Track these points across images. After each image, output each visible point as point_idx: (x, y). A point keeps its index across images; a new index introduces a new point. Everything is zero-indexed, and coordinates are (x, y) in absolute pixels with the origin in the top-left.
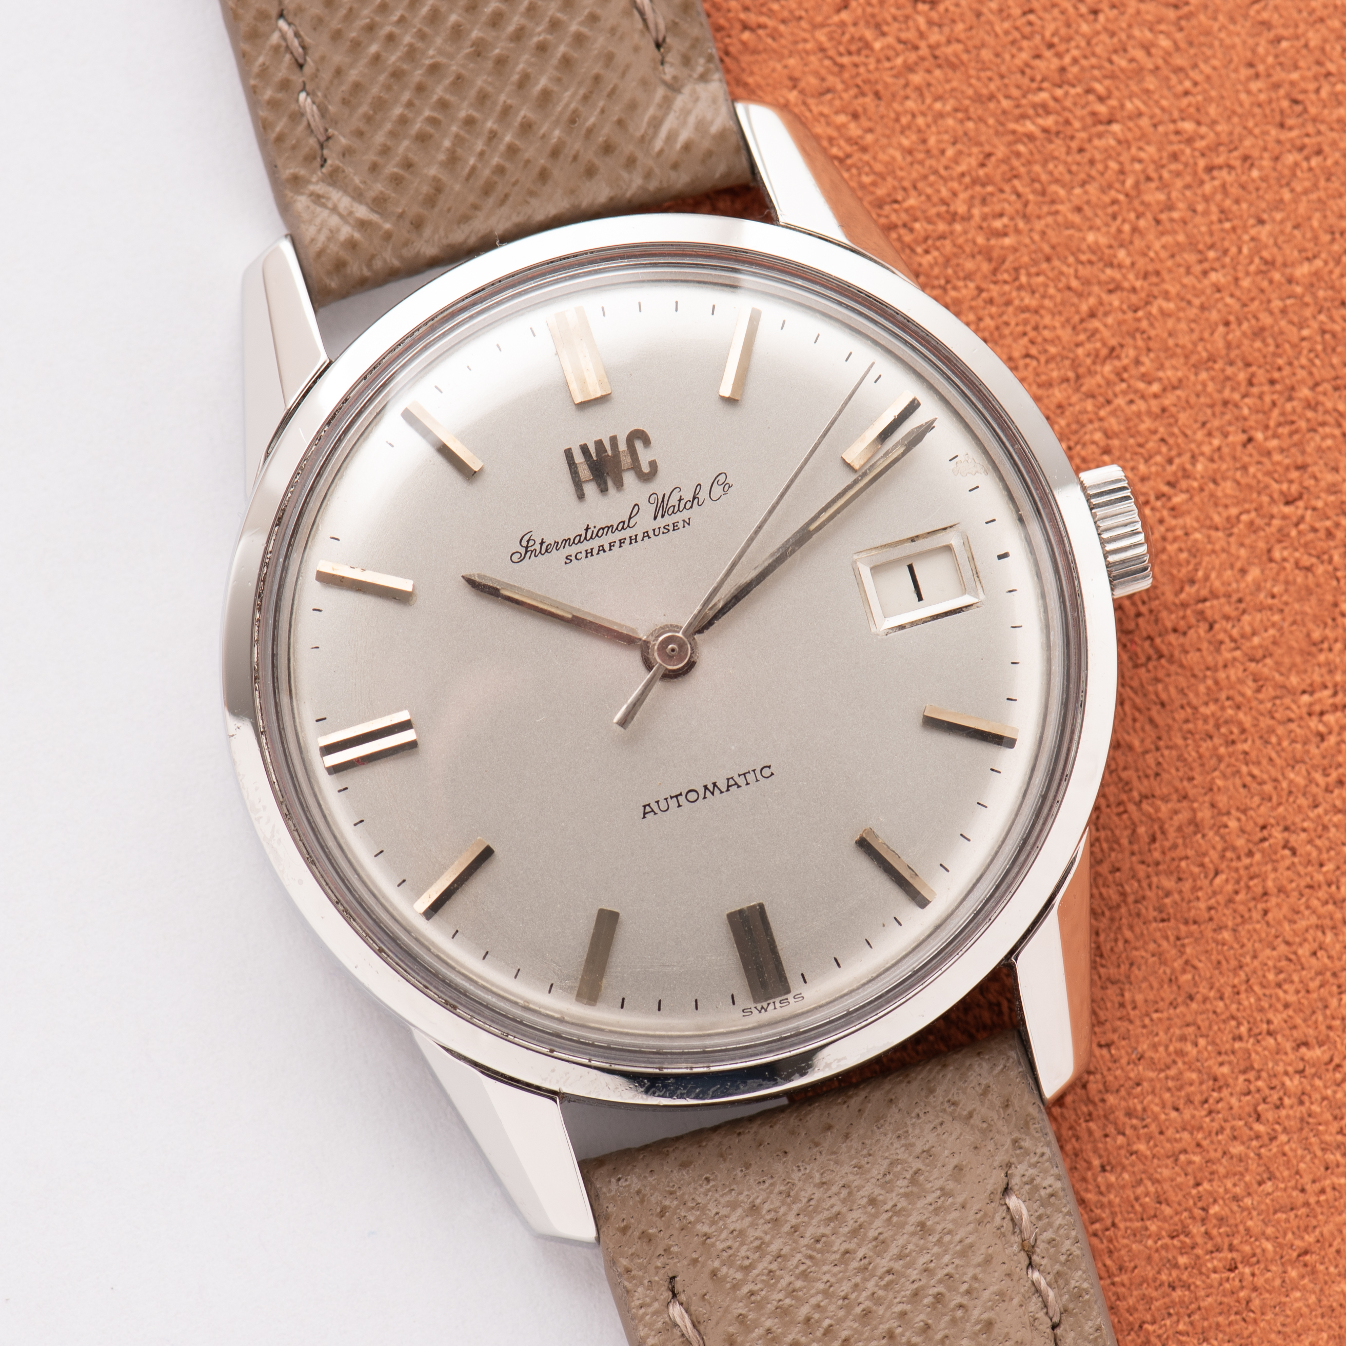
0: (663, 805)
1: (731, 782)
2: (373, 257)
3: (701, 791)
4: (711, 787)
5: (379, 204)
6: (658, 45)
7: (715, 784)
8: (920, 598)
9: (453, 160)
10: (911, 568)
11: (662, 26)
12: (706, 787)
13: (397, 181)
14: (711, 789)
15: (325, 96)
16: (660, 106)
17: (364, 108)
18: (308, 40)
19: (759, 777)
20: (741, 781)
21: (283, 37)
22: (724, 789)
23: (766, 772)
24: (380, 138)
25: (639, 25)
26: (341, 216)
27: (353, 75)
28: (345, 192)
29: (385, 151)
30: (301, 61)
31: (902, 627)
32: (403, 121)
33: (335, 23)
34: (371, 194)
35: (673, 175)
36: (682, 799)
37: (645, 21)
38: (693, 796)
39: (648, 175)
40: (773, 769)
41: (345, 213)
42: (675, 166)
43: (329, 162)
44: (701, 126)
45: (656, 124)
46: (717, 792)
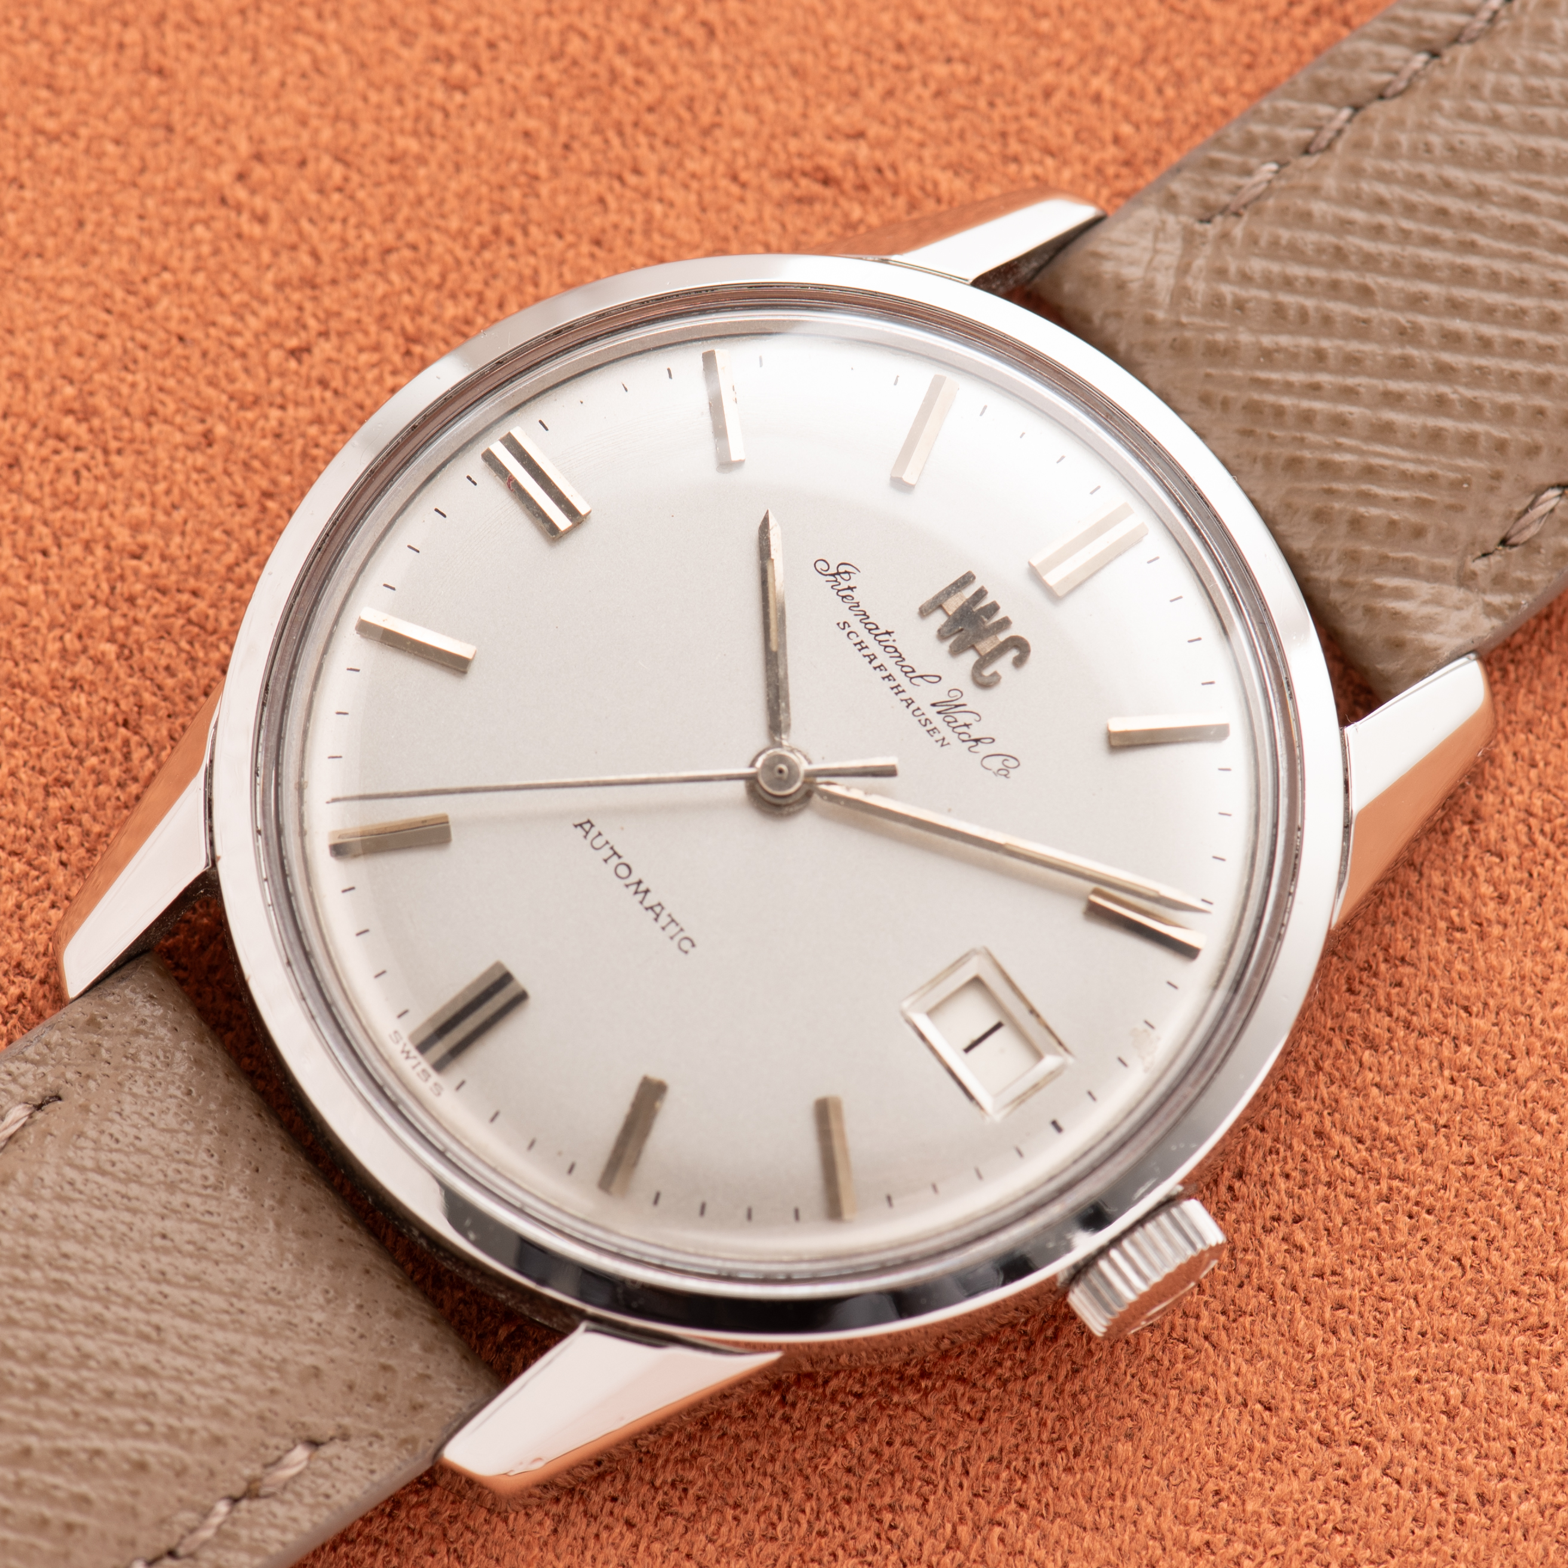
0: (599, 842)
1: (658, 909)
2: (1118, 315)
3: (634, 879)
4: (642, 888)
5: (1181, 293)
6: (1504, 542)
7: (647, 891)
8: (967, 1050)
9: (1267, 356)
10: (998, 1026)
11: (1527, 534)
12: (639, 883)
13: (1216, 304)
14: (641, 889)
15: (1282, 189)
16: (1433, 568)
17: (1285, 235)
18: (1339, 146)
19: (677, 939)
20: (664, 919)
21: (1331, 118)
22: (647, 903)
23: (686, 945)
24: (1257, 265)
25: (1518, 508)
26: (1151, 261)
27: (1318, 207)
28: (1182, 256)
29: (1246, 278)
30: (1313, 148)
31: (922, 1037)
32: (1288, 283)
33: (1368, 163)
34: (1189, 281)
35: (1358, 613)
36: (615, 860)
37: (1526, 511)
38: (623, 871)
39: (1346, 585)
40: (692, 951)
41: (1155, 263)
42: (1369, 611)
43: (1208, 226)
44: (1430, 623)
45: (1408, 569)
46: (640, 896)
